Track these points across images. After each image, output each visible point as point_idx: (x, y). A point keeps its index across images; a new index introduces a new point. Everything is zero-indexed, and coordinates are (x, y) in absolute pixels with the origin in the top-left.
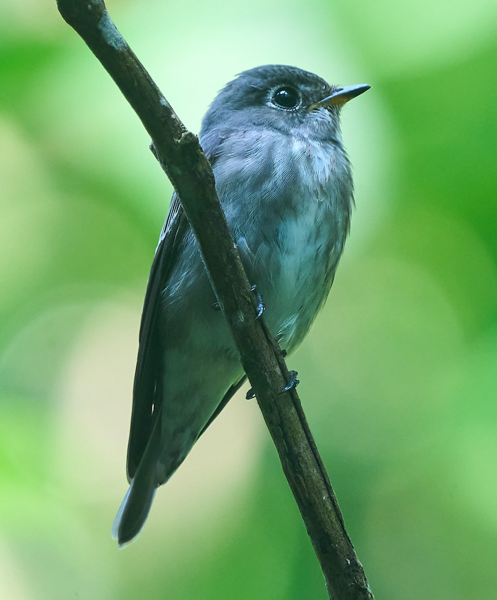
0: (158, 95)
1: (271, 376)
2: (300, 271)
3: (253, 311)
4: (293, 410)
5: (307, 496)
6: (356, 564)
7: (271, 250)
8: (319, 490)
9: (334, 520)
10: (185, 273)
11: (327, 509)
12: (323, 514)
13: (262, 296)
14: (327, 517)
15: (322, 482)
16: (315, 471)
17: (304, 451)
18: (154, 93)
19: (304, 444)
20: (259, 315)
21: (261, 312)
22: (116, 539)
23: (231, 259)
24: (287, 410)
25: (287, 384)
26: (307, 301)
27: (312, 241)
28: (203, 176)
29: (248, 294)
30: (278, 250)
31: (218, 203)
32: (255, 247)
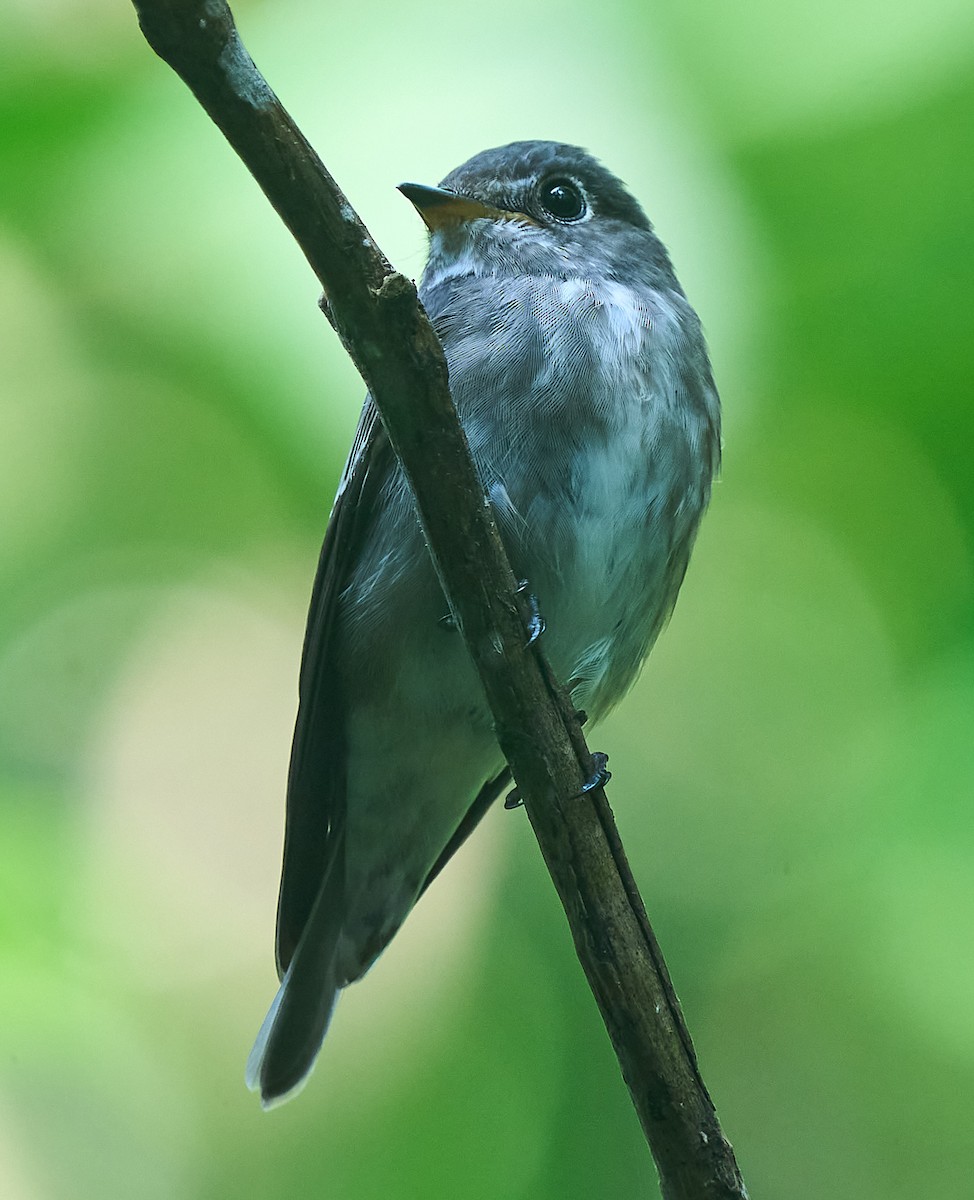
0: (337, 200)
1: (554, 763)
2: (616, 549)
3: (522, 631)
4: (599, 832)
5: (624, 1004)
6: (720, 1142)
7: (557, 508)
8: (648, 994)
9: (676, 1054)
10: (386, 557)
11: (663, 1031)
12: (656, 1041)
13: (539, 603)
14: (662, 1047)
15: (654, 978)
16: (641, 956)
17: (619, 915)
18: (330, 196)
19: (619, 899)
20: (533, 638)
21: (536, 633)
22: (256, 1088)
23: (480, 526)
24: (586, 831)
25: (587, 780)
26: (631, 609)
27: (639, 487)
28: (425, 362)
29: (510, 597)
30: (570, 507)
31: (453, 417)
32: (523, 502)
